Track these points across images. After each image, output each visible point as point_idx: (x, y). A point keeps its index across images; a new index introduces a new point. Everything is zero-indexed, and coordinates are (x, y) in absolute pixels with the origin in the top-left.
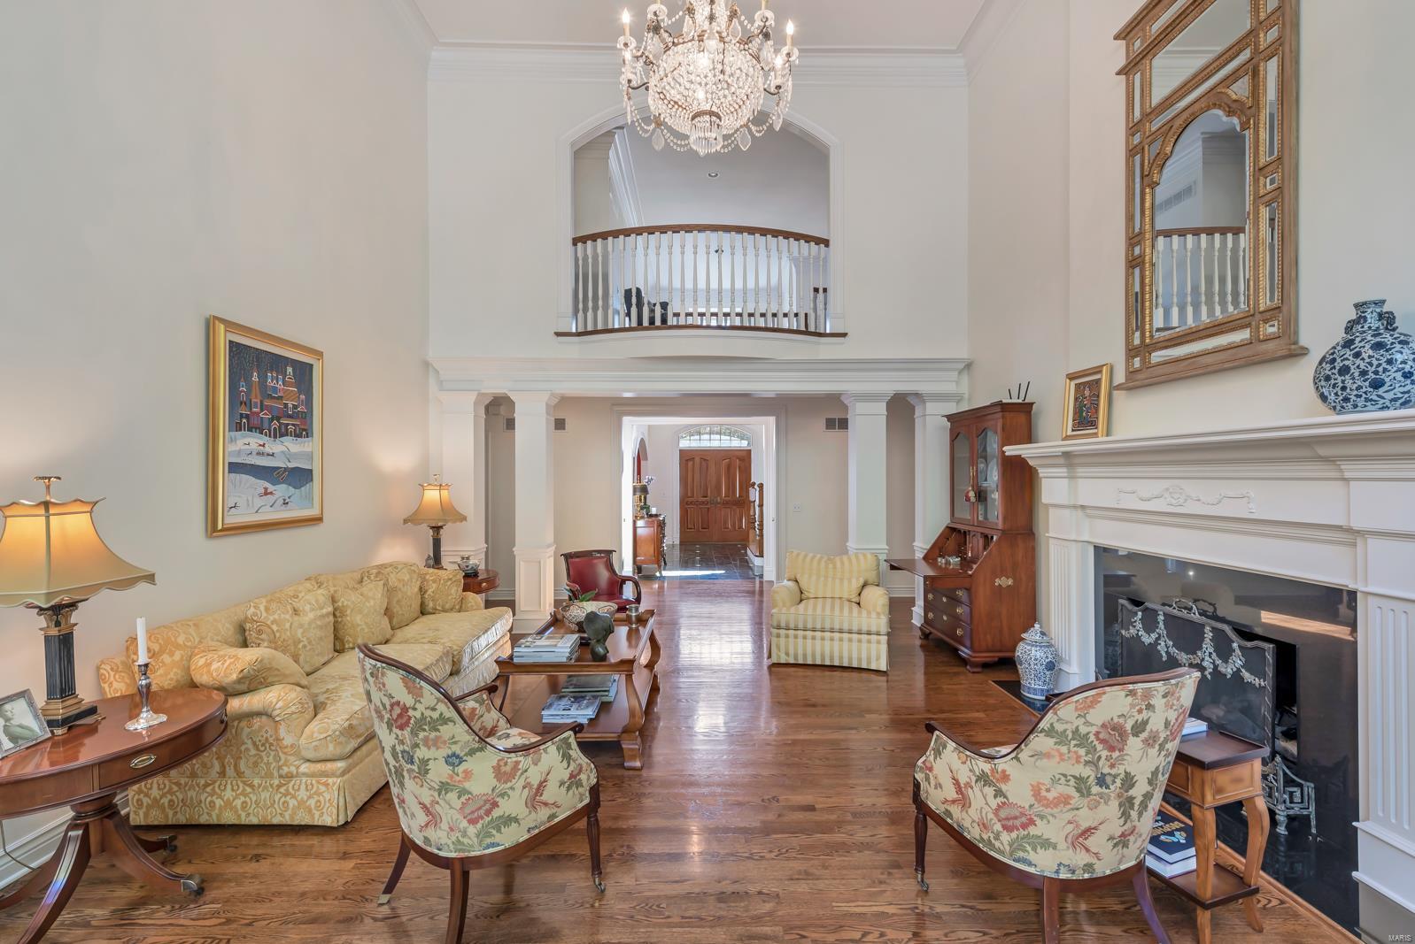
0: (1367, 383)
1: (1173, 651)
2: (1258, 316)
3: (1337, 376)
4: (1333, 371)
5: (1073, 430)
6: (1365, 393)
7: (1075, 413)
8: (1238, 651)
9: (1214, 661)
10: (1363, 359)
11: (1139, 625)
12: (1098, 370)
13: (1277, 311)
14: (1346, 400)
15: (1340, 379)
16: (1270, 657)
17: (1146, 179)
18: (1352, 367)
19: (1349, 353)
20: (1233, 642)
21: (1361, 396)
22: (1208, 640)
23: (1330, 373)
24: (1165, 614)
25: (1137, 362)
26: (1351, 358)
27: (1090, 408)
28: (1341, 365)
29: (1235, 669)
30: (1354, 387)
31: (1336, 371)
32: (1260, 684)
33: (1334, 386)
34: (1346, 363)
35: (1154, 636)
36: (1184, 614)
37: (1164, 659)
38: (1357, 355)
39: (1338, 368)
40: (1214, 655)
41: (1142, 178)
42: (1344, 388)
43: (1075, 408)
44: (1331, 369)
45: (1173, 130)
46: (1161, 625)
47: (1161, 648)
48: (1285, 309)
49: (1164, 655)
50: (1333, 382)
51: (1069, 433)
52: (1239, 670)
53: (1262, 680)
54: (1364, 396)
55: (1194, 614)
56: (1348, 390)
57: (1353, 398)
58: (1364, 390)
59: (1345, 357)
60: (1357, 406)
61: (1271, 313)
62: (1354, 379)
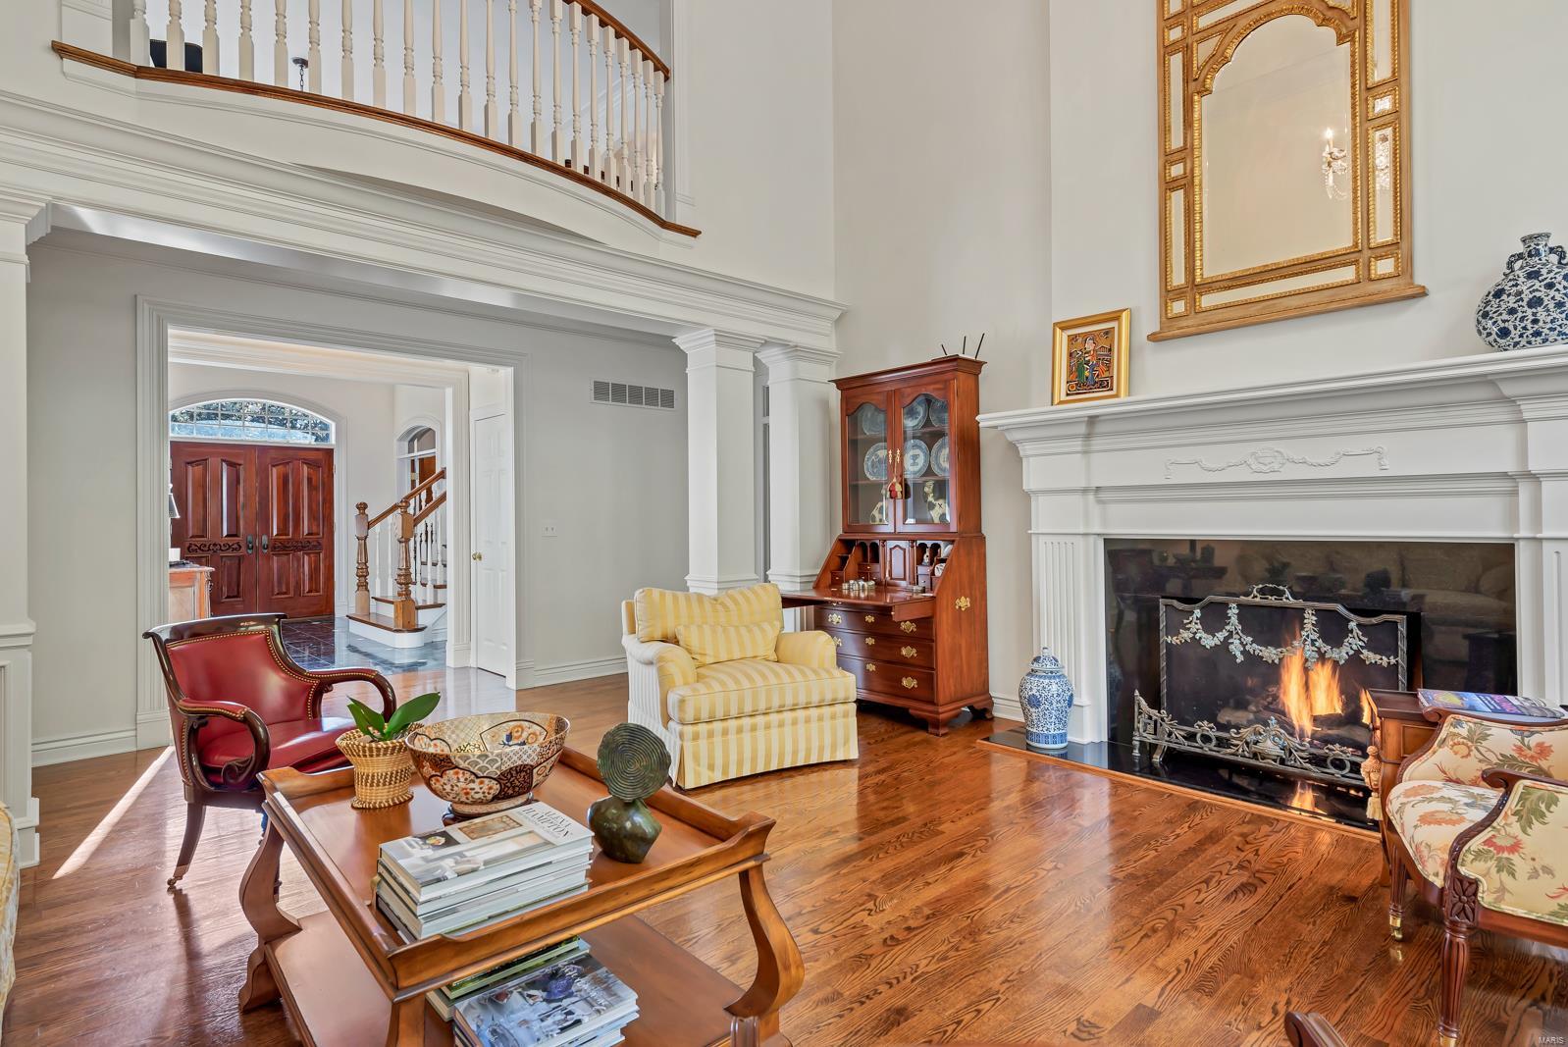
0: (1564, 316)
1: (1255, 648)
2: (1367, 253)
3: (1526, 308)
4: (1520, 303)
5: (1068, 395)
6: (1560, 326)
7: (1070, 372)
8: (1356, 630)
9: (1319, 648)
10: (1558, 290)
11: (1196, 626)
12: (1115, 316)
13: (1394, 247)
14: (1537, 334)
15: (1529, 312)
16: (1402, 629)
17: (1192, 86)
18: (1546, 299)
19: (1538, 284)
20: (1350, 621)
21: (1555, 329)
22: (1310, 626)
23: (1516, 306)
24: (1240, 606)
25: (1179, 307)
26: (1542, 289)
27: (1097, 364)
28: (1531, 296)
29: (1351, 652)
30: (1549, 319)
31: (1524, 304)
32: (1389, 663)
33: (1522, 319)
34: (1537, 294)
35: (1221, 636)
36: (1272, 600)
37: (1238, 661)
38: (1550, 286)
39: (1526, 300)
40: (1320, 643)
41: (1186, 82)
42: (1535, 321)
43: (1070, 366)
44: (1517, 301)
45: (1236, 30)
46: (1234, 620)
47: (1235, 648)
48: (1404, 245)
49: (1238, 654)
50: (1520, 315)
51: (1064, 397)
52: (1358, 652)
53: (1392, 657)
54: (1559, 329)
55: (1287, 598)
56: (1541, 324)
57: (1546, 331)
58: (1560, 322)
59: (1534, 288)
60: (1547, 340)
61: (1386, 249)
62: (1548, 310)
